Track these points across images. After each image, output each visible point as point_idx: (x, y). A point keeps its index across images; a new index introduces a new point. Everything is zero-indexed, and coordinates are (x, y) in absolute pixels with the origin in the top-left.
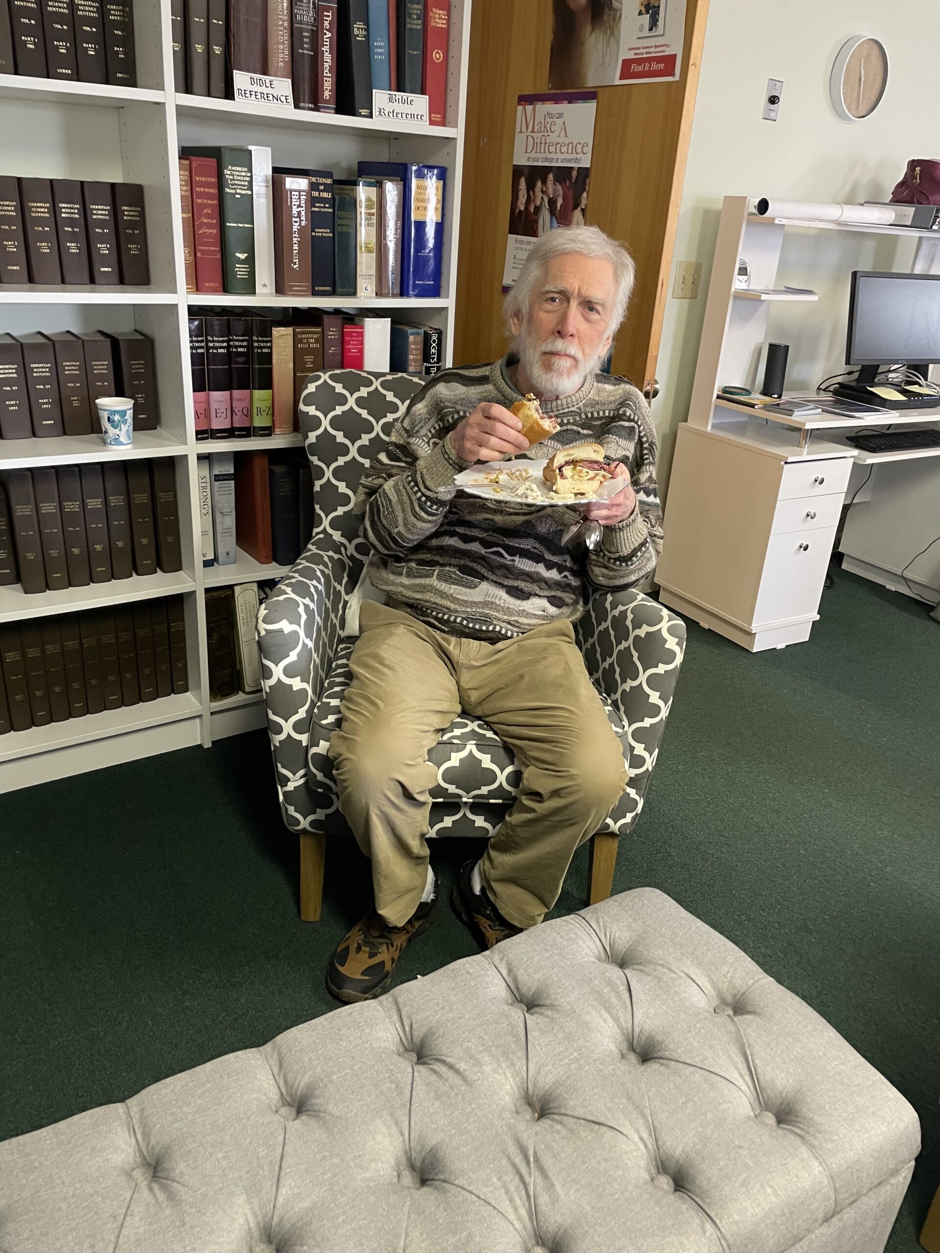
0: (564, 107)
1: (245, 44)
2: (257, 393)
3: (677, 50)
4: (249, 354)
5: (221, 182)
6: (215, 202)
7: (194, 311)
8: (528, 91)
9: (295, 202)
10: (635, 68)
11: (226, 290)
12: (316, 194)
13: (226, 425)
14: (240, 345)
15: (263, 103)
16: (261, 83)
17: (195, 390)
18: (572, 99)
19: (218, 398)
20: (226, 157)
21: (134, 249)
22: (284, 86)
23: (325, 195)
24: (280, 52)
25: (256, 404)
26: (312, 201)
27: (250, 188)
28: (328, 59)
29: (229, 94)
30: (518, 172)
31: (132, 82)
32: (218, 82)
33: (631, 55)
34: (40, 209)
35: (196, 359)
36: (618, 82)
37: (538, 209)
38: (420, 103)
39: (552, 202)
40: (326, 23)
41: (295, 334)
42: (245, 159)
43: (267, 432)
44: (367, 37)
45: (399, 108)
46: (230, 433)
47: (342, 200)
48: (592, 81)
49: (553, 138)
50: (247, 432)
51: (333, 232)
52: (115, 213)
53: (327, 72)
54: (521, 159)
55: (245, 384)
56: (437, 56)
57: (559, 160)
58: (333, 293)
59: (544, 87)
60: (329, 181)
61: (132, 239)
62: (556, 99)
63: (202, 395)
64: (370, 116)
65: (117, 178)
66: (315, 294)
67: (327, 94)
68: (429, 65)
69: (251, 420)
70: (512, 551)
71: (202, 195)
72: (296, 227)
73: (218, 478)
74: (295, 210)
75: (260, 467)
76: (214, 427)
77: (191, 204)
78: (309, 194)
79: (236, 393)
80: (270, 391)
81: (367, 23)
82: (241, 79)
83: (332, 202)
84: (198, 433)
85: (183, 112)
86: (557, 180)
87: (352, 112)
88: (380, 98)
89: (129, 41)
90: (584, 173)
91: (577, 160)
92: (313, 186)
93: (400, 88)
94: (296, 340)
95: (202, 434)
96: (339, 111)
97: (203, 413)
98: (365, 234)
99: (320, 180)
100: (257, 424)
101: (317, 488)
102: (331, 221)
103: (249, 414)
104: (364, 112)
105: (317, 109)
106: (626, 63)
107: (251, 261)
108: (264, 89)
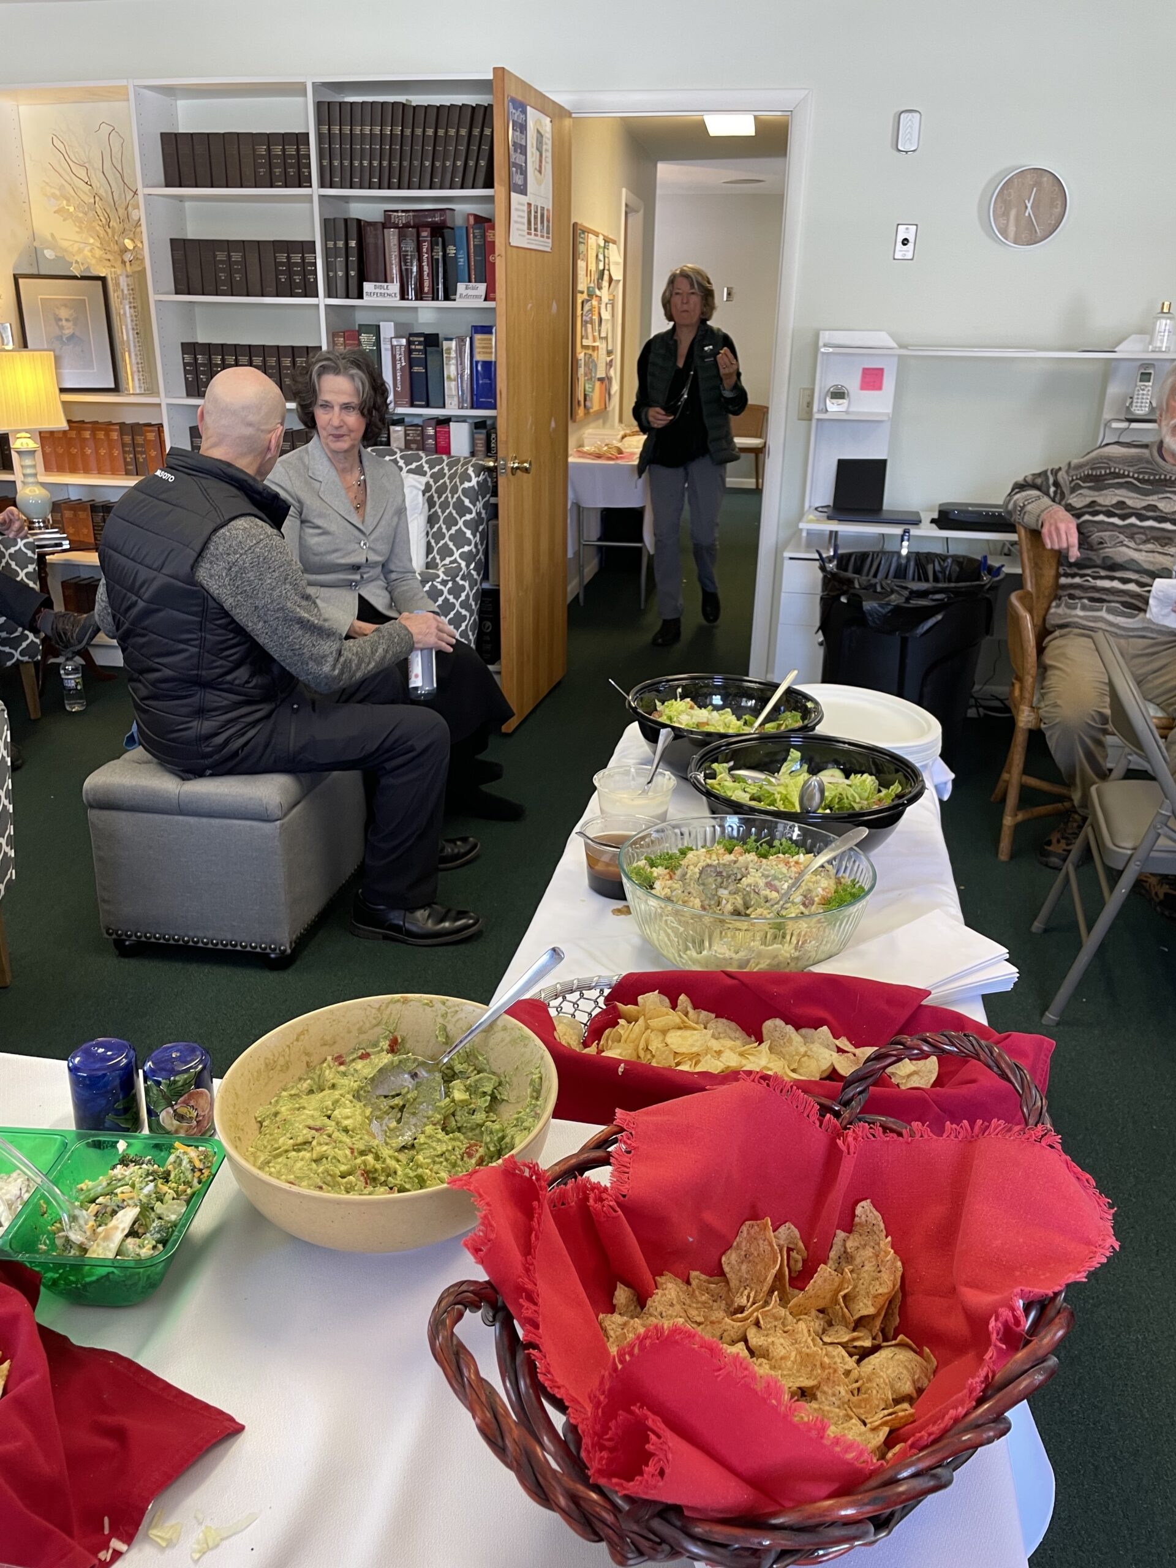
1: (372, 268)
9: (398, 353)
12: (414, 347)
15: (388, 299)
16: (381, 287)
22: (395, 287)
23: (419, 347)
24: (393, 269)
26: (411, 351)
27: (377, 345)
28: (426, 269)
29: (360, 296)
32: (353, 290)
38: (480, 288)
40: (425, 250)
41: (406, 430)
44: (456, 254)
45: (469, 293)
47: (432, 350)
51: (427, 369)
53: (426, 278)
56: (492, 258)
58: (428, 406)
60: (422, 339)
64: (455, 299)
66: (412, 405)
67: (426, 289)
68: (487, 265)
72: (398, 366)
74: (398, 358)
78: (408, 347)
81: (455, 245)
82: (368, 287)
83: (424, 351)
88: (463, 288)
92: (412, 343)
93: (470, 281)
94: (405, 435)
98: (450, 370)
99: (418, 339)
102: (423, 363)
108: (382, 291)
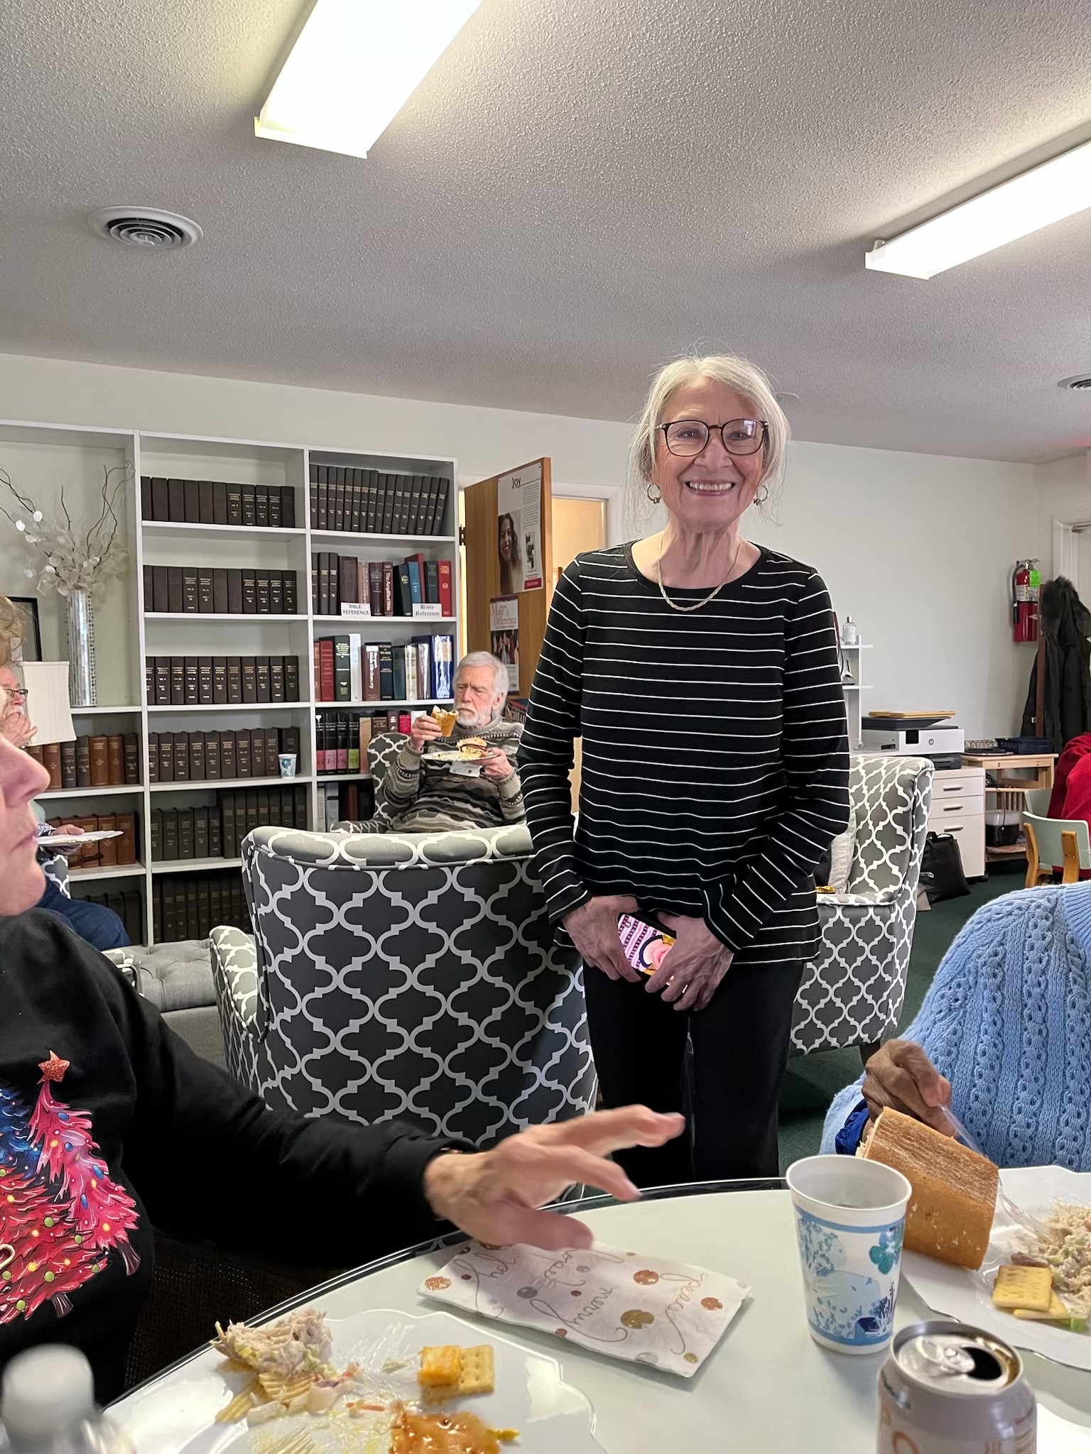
0: (506, 603)
1: (346, 592)
2: (351, 751)
3: (541, 576)
4: (347, 731)
5: (335, 651)
6: (332, 660)
7: (318, 710)
8: (494, 597)
9: (371, 657)
10: (529, 584)
11: (335, 700)
12: (382, 653)
13: (334, 768)
14: (342, 726)
15: (361, 615)
16: (354, 607)
17: (317, 749)
18: (508, 599)
19: (330, 753)
20: (336, 640)
21: (292, 685)
22: (366, 607)
23: (387, 653)
24: (365, 593)
25: (350, 757)
26: (380, 656)
27: (349, 652)
28: (389, 593)
29: (339, 613)
30: (493, 633)
31: (295, 612)
32: (333, 608)
33: (527, 579)
34: (249, 670)
35: (319, 734)
36: (524, 591)
37: (501, 651)
38: (438, 607)
39: (507, 647)
40: (388, 578)
41: (372, 721)
42: (347, 640)
43: (357, 771)
44: (409, 581)
45: (425, 610)
46: (336, 772)
47: (397, 655)
48: (515, 591)
49: (504, 617)
50: (346, 772)
51: (392, 669)
52: (284, 669)
53: (388, 599)
54: (493, 628)
55: (345, 746)
56: (445, 586)
57: (507, 627)
58: (393, 699)
59: (499, 595)
60: (389, 646)
61: (292, 681)
62: (503, 599)
63: (321, 752)
64: (412, 616)
65: (287, 653)
66: (382, 699)
67: (388, 608)
68: (441, 591)
69: (347, 766)
70: (453, 799)
71: (325, 658)
72: (372, 668)
73: (330, 798)
74: (371, 661)
75: (352, 790)
76: (327, 769)
77: (319, 662)
78: (379, 653)
79: (340, 751)
80: (357, 750)
81: (408, 575)
82: (344, 606)
83: (391, 656)
84: (318, 771)
85: (315, 622)
86: (508, 636)
87: (402, 614)
88: (416, 607)
89: (294, 596)
90: (516, 631)
91: (513, 626)
92: (381, 649)
93: (427, 602)
94: (373, 723)
95: (320, 773)
96: (395, 614)
97: (321, 761)
98: (410, 670)
99: (385, 646)
100: (350, 767)
101: (376, 792)
102: (391, 665)
103: (346, 761)
104: (408, 614)
105: (384, 615)
106: (526, 582)
107: (349, 686)
108: (356, 610)
